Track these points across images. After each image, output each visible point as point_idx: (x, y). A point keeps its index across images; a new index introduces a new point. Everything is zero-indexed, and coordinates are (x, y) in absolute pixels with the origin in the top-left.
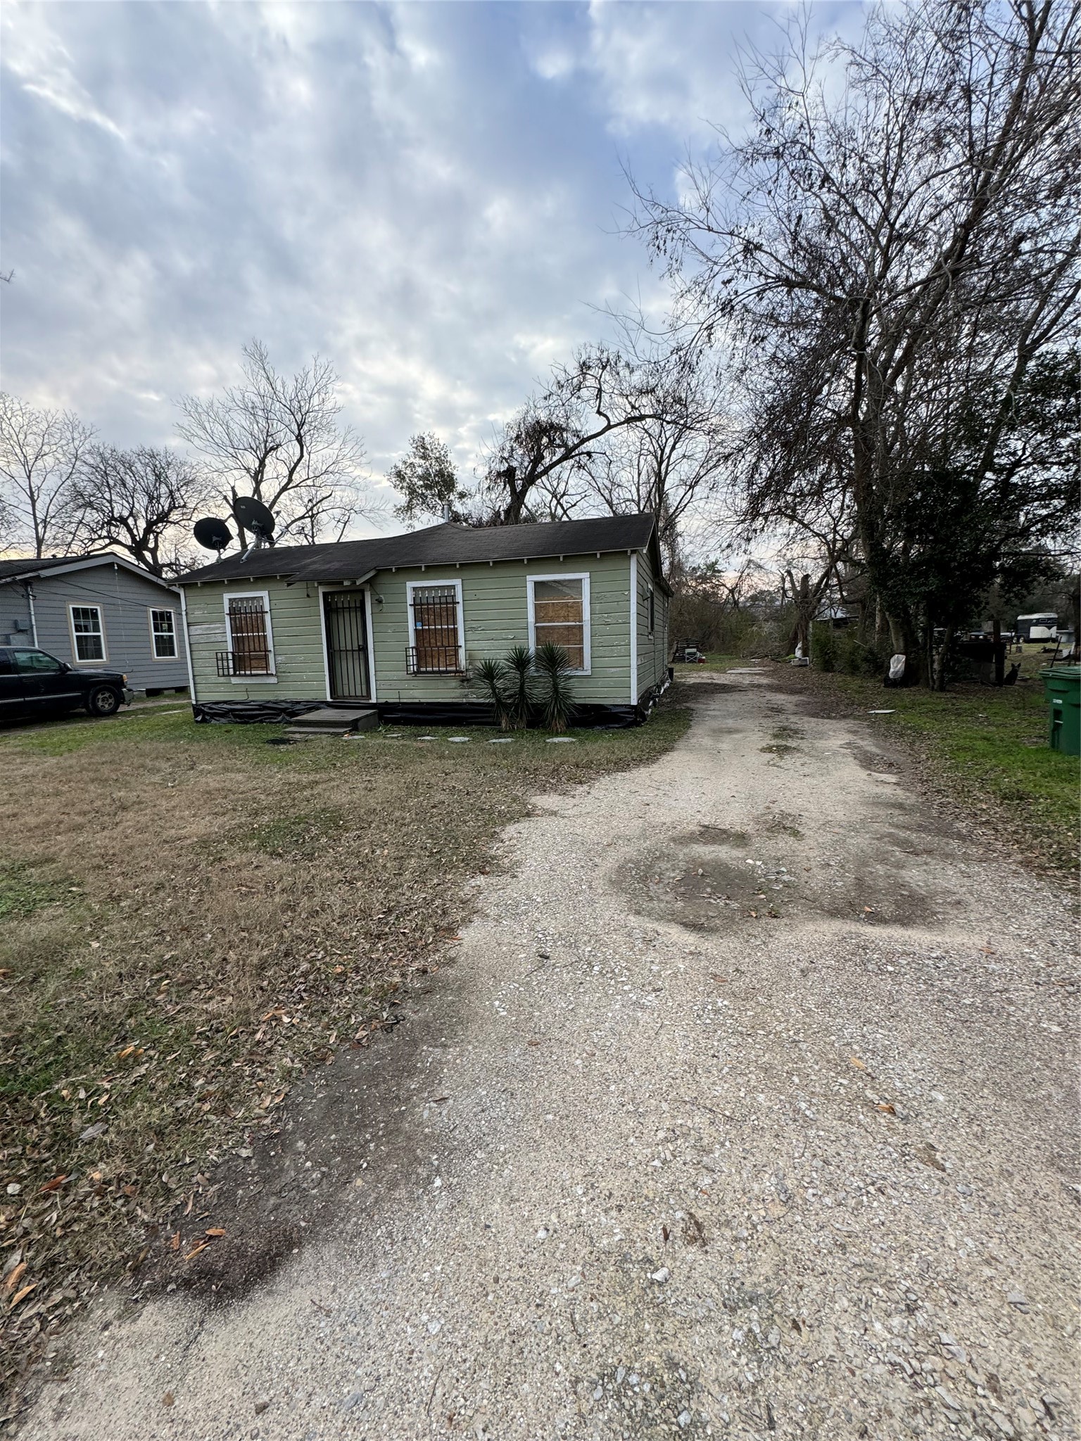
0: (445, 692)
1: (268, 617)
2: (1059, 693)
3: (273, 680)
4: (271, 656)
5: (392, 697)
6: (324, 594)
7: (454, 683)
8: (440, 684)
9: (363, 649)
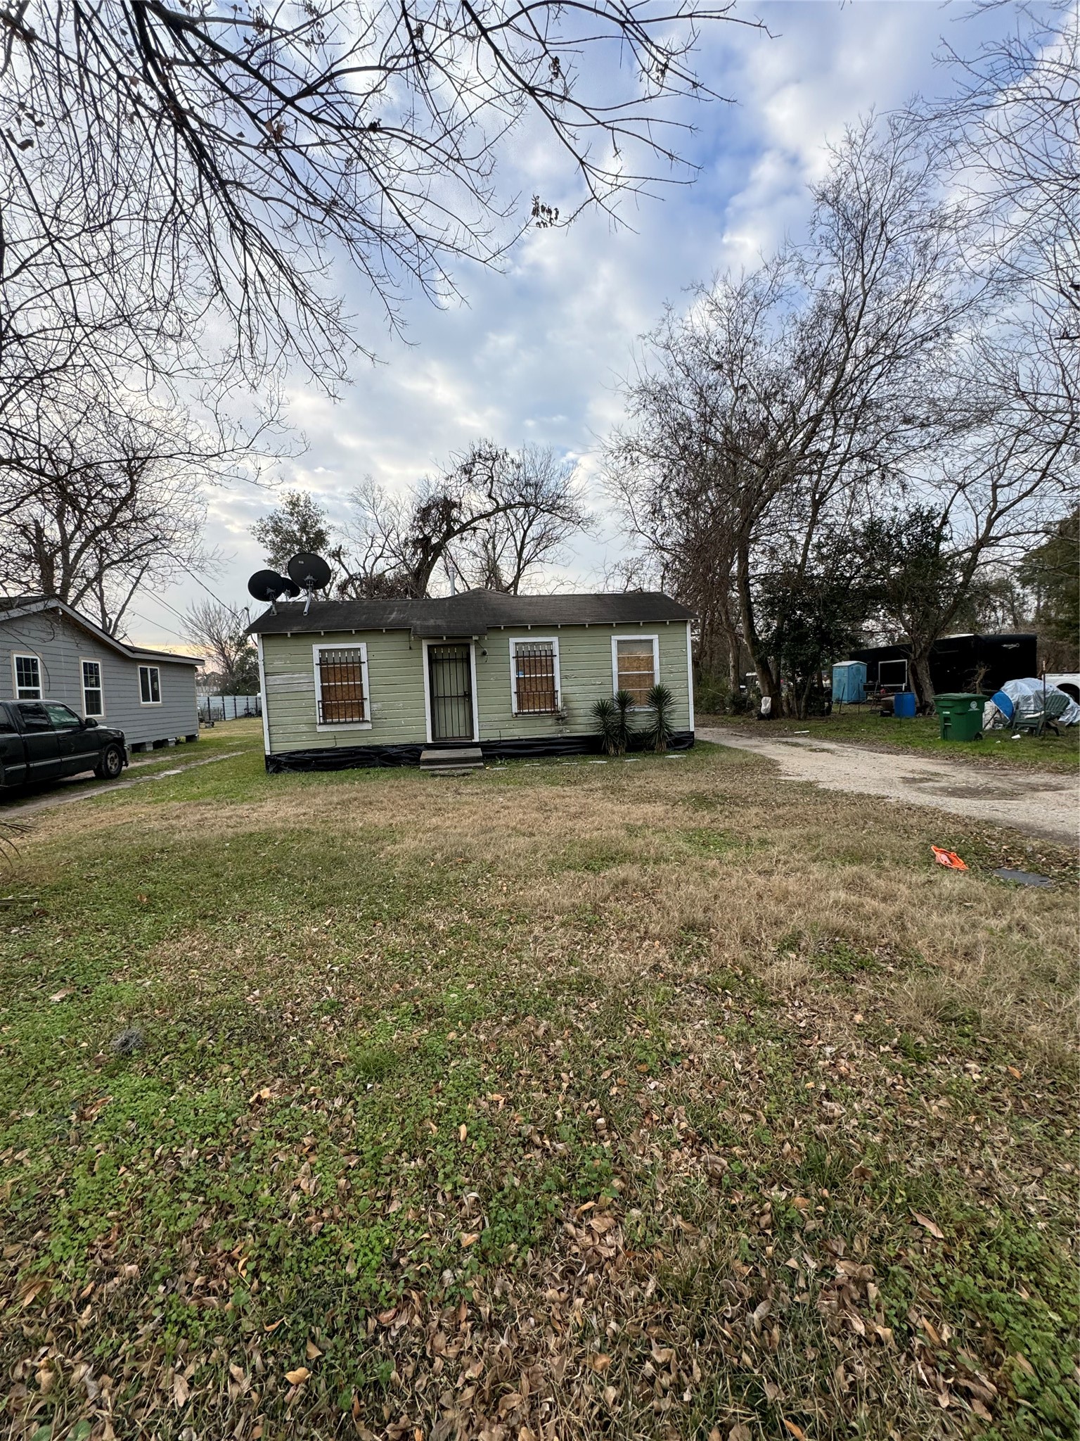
0: (544, 729)
1: (364, 668)
2: (947, 708)
3: (368, 726)
4: (367, 705)
5: (493, 736)
6: (429, 647)
7: (550, 722)
8: (538, 723)
9: (468, 695)
